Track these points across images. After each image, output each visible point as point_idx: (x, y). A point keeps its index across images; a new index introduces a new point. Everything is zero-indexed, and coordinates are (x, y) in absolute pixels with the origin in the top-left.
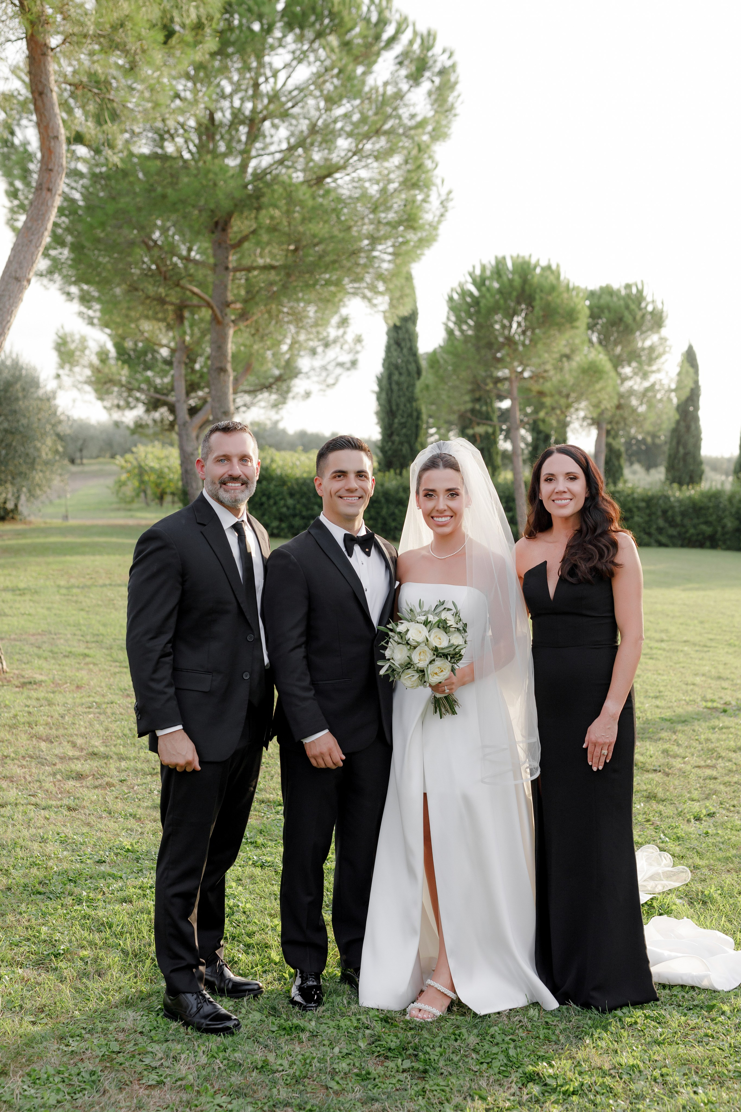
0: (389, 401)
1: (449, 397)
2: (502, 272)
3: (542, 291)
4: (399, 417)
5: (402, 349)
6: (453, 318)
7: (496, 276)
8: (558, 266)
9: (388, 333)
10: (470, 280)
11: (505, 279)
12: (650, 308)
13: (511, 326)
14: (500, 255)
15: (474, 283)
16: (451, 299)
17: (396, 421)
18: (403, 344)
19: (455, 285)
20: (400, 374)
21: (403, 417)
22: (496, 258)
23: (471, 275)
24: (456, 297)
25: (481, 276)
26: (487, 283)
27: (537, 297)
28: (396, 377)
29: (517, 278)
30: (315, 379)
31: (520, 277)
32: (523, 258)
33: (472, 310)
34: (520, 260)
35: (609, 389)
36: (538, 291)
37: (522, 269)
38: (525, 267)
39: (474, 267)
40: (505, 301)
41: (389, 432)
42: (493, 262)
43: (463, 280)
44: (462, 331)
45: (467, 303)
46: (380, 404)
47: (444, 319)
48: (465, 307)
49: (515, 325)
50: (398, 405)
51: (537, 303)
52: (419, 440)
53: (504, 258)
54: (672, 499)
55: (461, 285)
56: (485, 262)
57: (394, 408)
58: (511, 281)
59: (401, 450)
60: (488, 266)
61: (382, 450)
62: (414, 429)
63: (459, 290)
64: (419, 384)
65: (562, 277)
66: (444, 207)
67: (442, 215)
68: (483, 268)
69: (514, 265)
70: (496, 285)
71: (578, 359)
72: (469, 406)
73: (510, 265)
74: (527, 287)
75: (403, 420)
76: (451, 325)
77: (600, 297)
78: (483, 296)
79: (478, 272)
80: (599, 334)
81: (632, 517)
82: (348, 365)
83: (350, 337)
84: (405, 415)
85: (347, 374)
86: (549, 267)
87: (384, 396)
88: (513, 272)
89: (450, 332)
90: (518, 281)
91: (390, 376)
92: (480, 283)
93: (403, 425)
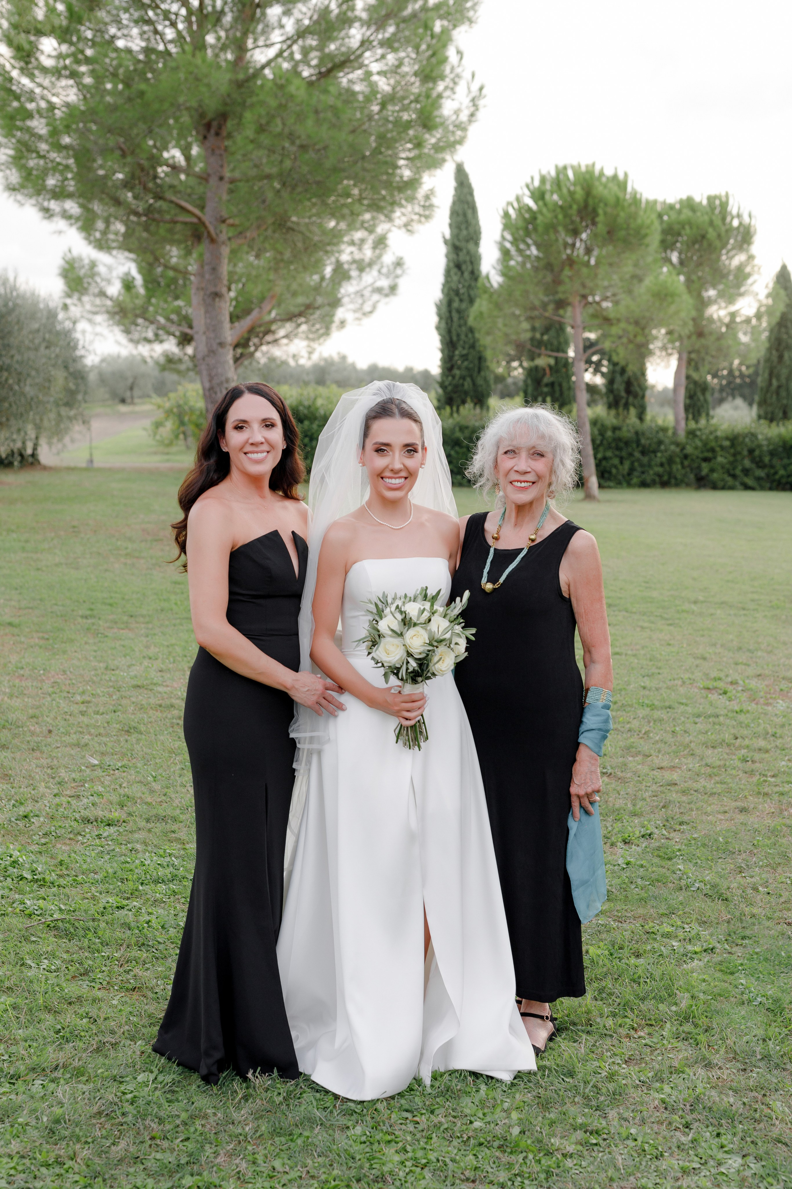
0: (449, 331)
1: (505, 325)
2: (562, 184)
3: (606, 205)
4: (460, 349)
5: (462, 273)
6: (509, 237)
7: (555, 188)
8: (626, 175)
9: (447, 256)
10: (527, 193)
11: (565, 191)
12: (735, 223)
13: (573, 245)
14: (561, 164)
15: (533, 196)
16: (506, 215)
17: (457, 352)
18: (464, 267)
19: (512, 199)
20: (461, 300)
21: (464, 348)
22: (556, 167)
23: (527, 186)
24: (511, 212)
25: (539, 188)
26: (547, 197)
27: (600, 211)
28: (456, 305)
29: (578, 189)
30: (351, 306)
31: (583, 189)
32: (587, 166)
33: (530, 227)
34: (583, 169)
35: (683, 314)
36: (602, 205)
37: (585, 179)
38: (587, 176)
39: (532, 178)
40: (566, 216)
41: (449, 365)
42: (553, 173)
43: (520, 192)
44: (520, 251)
45: (525, 219)
46: (440, 334)
47: (498, 238)
48: (521, 224)
49: (578, 244)
50: (458, 335)
51: (601, 219)
52: (482, 373)
53: (565, 168)
54: (760, 437)
55: (518, 199)
56: (544, 172)
57: (455, 338)
58: (571, 194)
59: (463, 385)
60: (548, 177)
61: (442, 385)
62: (476, 362)
63: (516, 205)
64: (473, 312)
65: (629, 189)
66: (475, 105)
67: (472, 115)
68: (543, 180)
69: (574, 174)
70: (555, 197)
71: (648, 281)
72: (528, 335)
73: (570, 174)
74: (591, 202)
75: (465, 352)
76: (508, 245)
77: (680, 212)
78: (540, 211)
79: (537, 183)
80: (680, 253)
81: (715, 458)
82: (387, 291)
83: (388, 259)
84: (467, 346)
85: (384, 300)
86: (615, 177)
87: (443, 325)
88: (575, 184)
89: (506, 254)
90: (580, 193)
91: (450, 303)
92: (539, 195)
93: (465, 357)
